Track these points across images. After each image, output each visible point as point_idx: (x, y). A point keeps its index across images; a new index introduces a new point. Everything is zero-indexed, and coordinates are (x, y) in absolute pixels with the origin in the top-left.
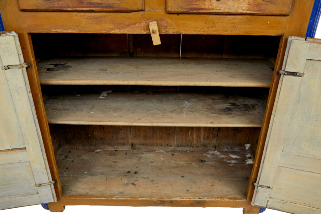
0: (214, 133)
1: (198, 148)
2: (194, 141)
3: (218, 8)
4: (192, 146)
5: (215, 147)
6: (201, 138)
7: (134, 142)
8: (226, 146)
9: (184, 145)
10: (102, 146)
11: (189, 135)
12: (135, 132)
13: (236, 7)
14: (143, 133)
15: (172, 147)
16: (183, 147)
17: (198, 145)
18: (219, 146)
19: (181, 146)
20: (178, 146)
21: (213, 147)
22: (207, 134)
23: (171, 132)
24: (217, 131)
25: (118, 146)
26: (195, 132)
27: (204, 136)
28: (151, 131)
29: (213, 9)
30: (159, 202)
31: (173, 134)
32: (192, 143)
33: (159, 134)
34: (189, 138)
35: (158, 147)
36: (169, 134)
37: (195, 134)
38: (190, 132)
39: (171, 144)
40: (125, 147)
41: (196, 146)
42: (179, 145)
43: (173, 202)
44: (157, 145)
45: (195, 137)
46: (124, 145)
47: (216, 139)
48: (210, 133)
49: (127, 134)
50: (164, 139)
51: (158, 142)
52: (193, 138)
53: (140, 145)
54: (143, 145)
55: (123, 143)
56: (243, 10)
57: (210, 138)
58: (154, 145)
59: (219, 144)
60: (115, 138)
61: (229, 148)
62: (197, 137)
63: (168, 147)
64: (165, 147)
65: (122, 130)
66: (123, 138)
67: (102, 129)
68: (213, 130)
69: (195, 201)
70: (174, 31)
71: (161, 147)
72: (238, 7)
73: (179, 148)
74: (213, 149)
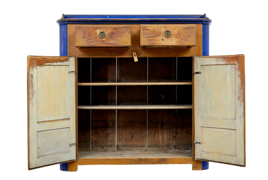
0: (173, 135)
1: (163, 148)
2: (160, 143)
3: (163, 44)
4: (159, 146)
5: (176, 147)
6: (164, 139)
7: (119, 144)
8: (183, 146)
9: (153, 145)
10: (95, 148)
11: (156, 137)
12: (119, 136)
13: (171, 43)
14: (124, 136)
15: (145, 147)
16: (153, 148)
17: (163, 146)
18: (178, 146)
19: (151, 146)
20: (149, 147)
21: (174, 147)
22: (168, 136)
23: (144, 136)
24: (175, 134)
25: (107, 147)
26: (160, 135)
27: (167, 137)
28: (130, 135)
29: (161, 44)
30: (138, 160)
31: (145, 137)
32: (159, 144)
33: (136, 137)
34: (156, 140)
35: (135, 148)
36: (143, 137)
37: (160, 137)
38: (157, 135)
39: (144, 145)
40: (112, 148)
41: (162, 146)
42: (150, 145)
43: (147, 160)
44: (134, 146)
45: (160, 139)
46: (111, 146)
47: (175, 140)
48: (170, 136)
49: (113, 138)
50: (139, 141)
51: (135, 143)
52: (159, 140)
53: (122, 146)
54: (125, 146)
55: (111, 145)
56: (174, 44)
57: (171, 139)
58: (132, 146)
59: (178, 144)
60: (105, 141)
61: (186, 148)
62: (162, 139)
63: (142, 148)
64: (140, 147)
65: (110, 134)
66: (110, 141)
67: (97, 134)
68: (173, 132)
69: (161, 158)
70: (143, 56)
71: (137, 148)
72: (172, 43)
73: (150, 149)
74: (174, 148)
